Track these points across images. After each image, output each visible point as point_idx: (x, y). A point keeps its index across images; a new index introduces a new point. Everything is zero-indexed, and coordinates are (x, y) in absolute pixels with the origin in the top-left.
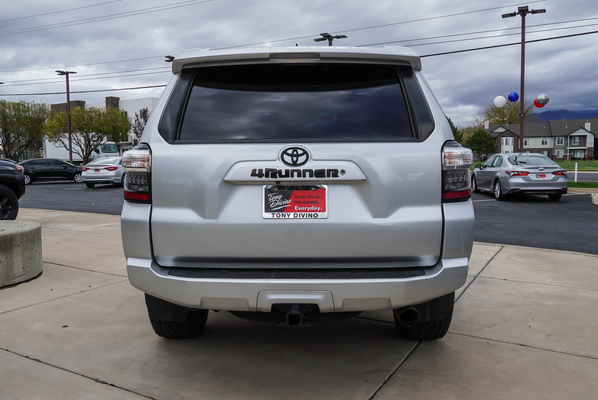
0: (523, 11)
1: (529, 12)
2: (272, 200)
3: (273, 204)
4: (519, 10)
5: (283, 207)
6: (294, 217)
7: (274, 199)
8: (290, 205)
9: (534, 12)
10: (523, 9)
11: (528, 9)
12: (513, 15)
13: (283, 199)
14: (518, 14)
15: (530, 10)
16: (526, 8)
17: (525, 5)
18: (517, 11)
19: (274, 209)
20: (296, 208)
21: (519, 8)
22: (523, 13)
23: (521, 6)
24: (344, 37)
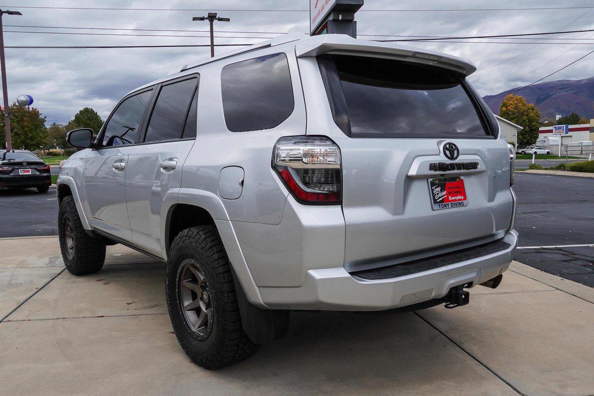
0: (212, 17)
1: (216, 19)
2: (435, 193)
3: (436, 196)
4: (209, 15)
5: (442, 198)
6: (452, 206)
7: (436, 192)
8: (446, 196)
9: (220, 19)
10: (212, 15)
11: (216, 16)
12: (202, 19)
13: (441, 191)
14: (206, 19)
15: (217, 17)
16: (215, 15)
17: (214, 12)
18: (206, 16)
19: (438, 201)
20: (450, 198)
21: (209, 13)
22: (212, 19)
23: (211, 12)
24: (19, 13)
